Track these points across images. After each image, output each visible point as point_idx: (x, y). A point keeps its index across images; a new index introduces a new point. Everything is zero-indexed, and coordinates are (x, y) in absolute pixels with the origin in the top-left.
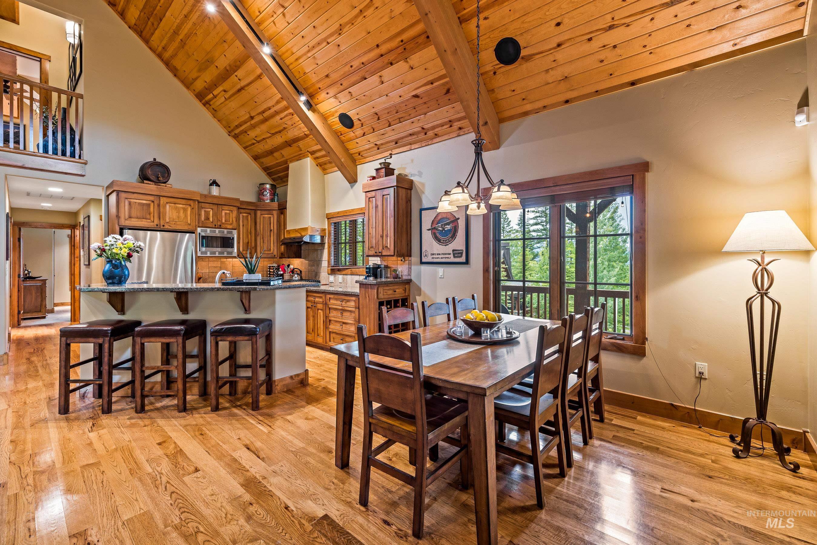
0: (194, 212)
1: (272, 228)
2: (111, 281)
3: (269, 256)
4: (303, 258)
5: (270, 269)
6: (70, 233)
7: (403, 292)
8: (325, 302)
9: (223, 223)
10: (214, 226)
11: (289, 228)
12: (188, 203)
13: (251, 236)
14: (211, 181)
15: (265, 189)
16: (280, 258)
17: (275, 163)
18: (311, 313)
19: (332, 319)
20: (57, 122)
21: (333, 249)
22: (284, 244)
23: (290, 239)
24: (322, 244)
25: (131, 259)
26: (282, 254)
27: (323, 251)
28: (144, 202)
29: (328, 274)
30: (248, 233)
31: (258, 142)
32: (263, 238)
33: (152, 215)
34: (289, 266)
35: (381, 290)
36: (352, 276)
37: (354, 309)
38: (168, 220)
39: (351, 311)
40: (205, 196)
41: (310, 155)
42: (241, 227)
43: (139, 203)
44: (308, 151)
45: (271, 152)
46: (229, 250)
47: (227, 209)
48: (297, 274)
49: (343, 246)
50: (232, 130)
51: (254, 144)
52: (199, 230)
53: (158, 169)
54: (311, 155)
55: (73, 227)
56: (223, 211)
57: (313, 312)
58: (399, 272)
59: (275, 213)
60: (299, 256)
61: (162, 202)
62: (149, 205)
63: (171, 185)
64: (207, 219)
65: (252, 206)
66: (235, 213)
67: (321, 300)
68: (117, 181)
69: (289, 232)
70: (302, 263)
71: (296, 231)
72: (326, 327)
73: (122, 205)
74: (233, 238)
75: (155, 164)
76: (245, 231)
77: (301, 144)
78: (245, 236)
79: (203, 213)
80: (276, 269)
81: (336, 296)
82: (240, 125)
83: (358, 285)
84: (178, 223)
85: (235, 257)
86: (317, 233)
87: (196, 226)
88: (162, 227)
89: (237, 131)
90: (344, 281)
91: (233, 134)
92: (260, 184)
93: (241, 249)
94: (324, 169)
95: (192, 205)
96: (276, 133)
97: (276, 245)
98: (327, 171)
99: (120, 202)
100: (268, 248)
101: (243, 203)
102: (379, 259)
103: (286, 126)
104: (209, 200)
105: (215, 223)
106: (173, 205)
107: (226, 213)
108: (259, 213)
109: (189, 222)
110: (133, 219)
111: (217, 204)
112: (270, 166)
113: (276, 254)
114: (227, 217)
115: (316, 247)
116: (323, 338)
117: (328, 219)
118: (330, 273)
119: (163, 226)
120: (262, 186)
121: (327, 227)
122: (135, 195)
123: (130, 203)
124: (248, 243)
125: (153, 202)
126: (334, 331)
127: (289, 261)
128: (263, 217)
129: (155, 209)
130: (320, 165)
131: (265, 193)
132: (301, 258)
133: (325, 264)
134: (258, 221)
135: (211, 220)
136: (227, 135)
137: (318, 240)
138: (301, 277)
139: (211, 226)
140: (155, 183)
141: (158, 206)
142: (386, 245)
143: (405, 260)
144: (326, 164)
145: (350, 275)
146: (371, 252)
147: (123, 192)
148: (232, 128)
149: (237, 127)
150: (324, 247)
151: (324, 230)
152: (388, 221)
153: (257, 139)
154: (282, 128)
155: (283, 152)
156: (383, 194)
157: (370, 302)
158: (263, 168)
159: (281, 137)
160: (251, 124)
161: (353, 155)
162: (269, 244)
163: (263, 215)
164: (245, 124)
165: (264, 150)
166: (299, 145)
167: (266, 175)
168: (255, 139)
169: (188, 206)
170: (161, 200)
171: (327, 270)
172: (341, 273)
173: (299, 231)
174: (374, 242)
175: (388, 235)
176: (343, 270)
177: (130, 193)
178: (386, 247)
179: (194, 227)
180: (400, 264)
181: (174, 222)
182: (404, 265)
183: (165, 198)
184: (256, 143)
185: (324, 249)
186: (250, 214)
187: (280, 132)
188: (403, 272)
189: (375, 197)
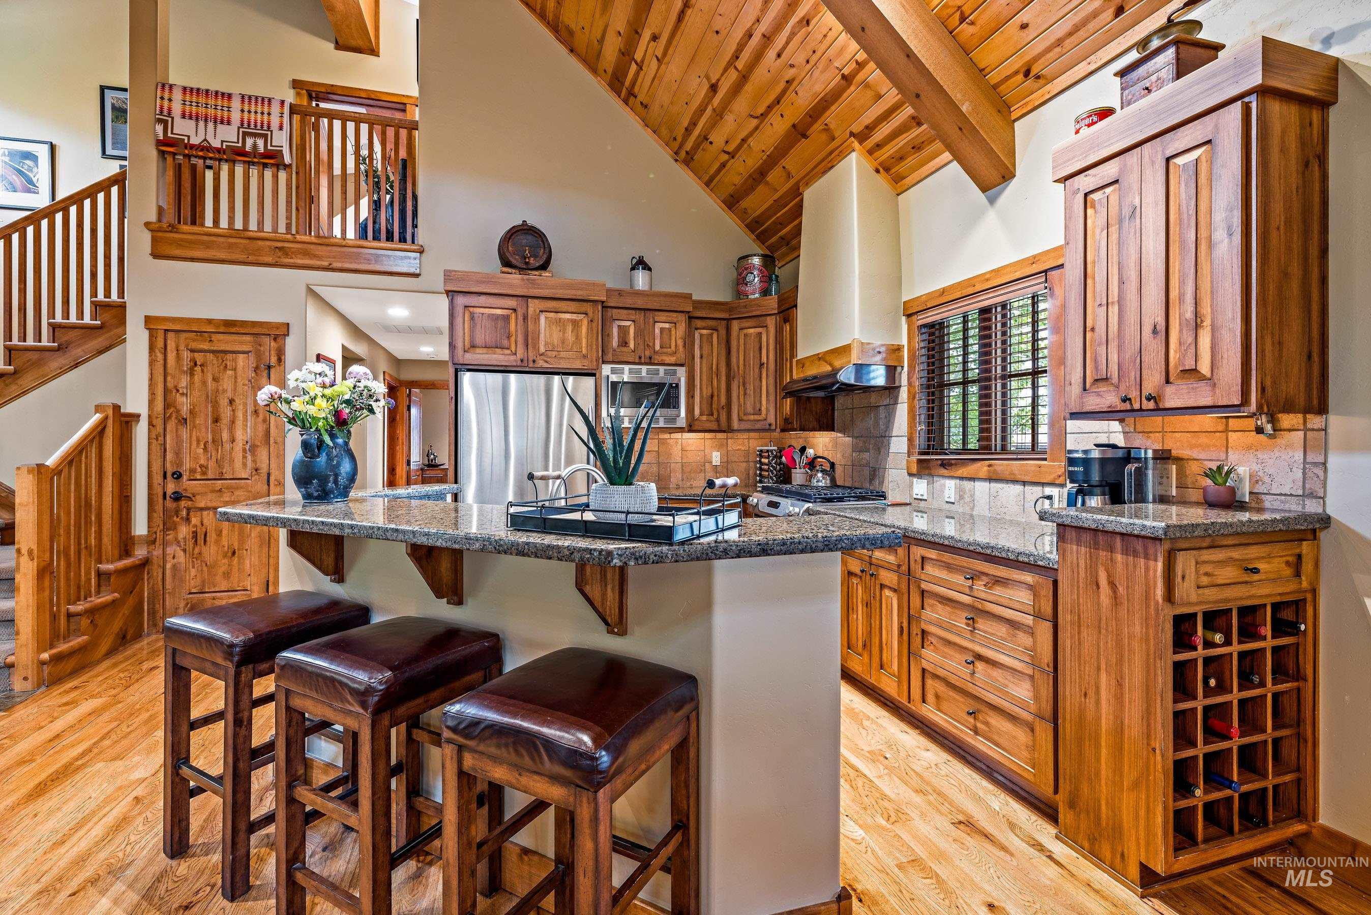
0: (595, 329)
1: (764, 360)
3: (758, 426)
4: (840, 432)
5: (761, 456)
7: (1288, 572)
8: (904, 568)
9: (656, 353)
10: (637, 360)
11: (802, 354)
12: (583, 310)
13: (719, 381)
14: (635, 261)
15: (749, 269)
16: (783, 430)
17: (771, 202)
18: (860, 593)
19: (932, 629)
22: (790, 394)
23: (805, 380)
24: (891, 389)
26: (786, 420)
27: (894, 410)
28: (499, 312)
29: (911, 475)
30: (714, 374)
31: (732, 155)
32: (744, 384)
33: (513, 339)
34: (803, 450)
35: (1185, 563)
36: (995, 486)
37: (1029, 620)
38: (542, 349)
39: (1013, 624)
40: (620, 293)
41: (856, 144)
42: (697, 360)
43: (489, 315)
44: (852, 134)
45: (760, 175)
46: (671, 412)
47: (663, 318)
48: (823, 471)
49: (957, 391)
50: (681, 145)
51: (723, 165)
52: (606, 369)
53: (529, 240)
54: (861, 143)
56: (657, 324)
57: (864, 591)
58: (1240, 480)
59: (771, 322)
60: (828, 425)
61: (531, 310)
62: (506, 318)
63: (553, 272)
64: (624, 343)
65: (722, 311)
66: (682, 328)
67: (891, 558)
68: (450, 271)
69: (802, 363)
70: (836, 444)
71: (820, 358)
72: (910, 654)
74: (677, 385)
75: (525, 230)
76: (704, 369)
77: (831, 117)
78: (704, 382)
79: (615, 331)
80: (776, 457)
81: (947, 557)
82: (693, 124)
83: (1050, 527)
84: (563, 354)
85: (681, 430)
86: (878, 358)
87: (597, 360)
88: (531, 365)
89: (689, 146)
90: (961, 497)
91: (683, 154)
92: (740, 259)
93: (697, 412)
94: (897, 179)
95: (590, 314)
96: (770, 108)
97: (772, 398)
98: (908, 181)
99: (456, 315)
100: (754, 409)
101: (699, 304)
102: (1115, 426)
103: (791, 73)
104: (629, 302)
105: (639, 352)
106: (552, 315)
107: (662, 330)
108: (735, 325)
109: (584, 351)
110: (478, 350)
111: (645, 310)
113: (773, 422)
114: (666, 337)
115: (873, 398)
116: (899, 683)
117: (909, 316)
118: (914, 470)
119: (534, 361)
120: (743, 262)
121: (904, 342)
122: (483, 298)
123: (473, 317)
124: (712, 396)
125: (515, 310)
126: (941, 672)
127: (806, 439)
128: (746, 335)
129: (519, 327)
130: (884, 168)
131: (750, 278)
132: (832, 429)
133: (899, 445)
134: (734, 343)
135: (632, 345)
136: (673, 161)
137: (878, 377)
138: (833, 480)
139: (631, 359)
140: (521, 270)
141: (524, 319)
142: (1189, 364)
143: (1281, 430)
144: (902, 158)
145: (984, 480)
146: (1098, 400)
147: (461, 295)
148: (679, 139)
149: (688, 131)
150: (897, 397)
151: (898, 349)
152: (1199, 260)
153: (731, 148)
154: (782, 85)
155: (790, 162)
156: (1169, 153)
157: (1123, 612)
158: (747, 226)
159: (782, 116)
160: (714, 110)
161: (1002, 88)
162: (757, 398)
163: (745, 331)
164: (702, 115)
165: (745, 175)
166: (826, 125)
167: (754, 241)
168: (726, 149)
169: (581, 316)
170: (530, 305)
171: (905, 462)
172: (952, 474)
173: (828, 358)
174: (1114, 357)
175: (1202, 321)
176: (956, 464)
177: (472, 296)
178: (1192, 373)
179: (595, 363)
180: (1251, 448)
181: (554, 353)
182: (1276, 450)
183: (536, 301)
184: (727, 161)
185: (896, 403)
186: (717, 330)
187: (778, 103)
188: (1267, 479)
189: (1116, 182)
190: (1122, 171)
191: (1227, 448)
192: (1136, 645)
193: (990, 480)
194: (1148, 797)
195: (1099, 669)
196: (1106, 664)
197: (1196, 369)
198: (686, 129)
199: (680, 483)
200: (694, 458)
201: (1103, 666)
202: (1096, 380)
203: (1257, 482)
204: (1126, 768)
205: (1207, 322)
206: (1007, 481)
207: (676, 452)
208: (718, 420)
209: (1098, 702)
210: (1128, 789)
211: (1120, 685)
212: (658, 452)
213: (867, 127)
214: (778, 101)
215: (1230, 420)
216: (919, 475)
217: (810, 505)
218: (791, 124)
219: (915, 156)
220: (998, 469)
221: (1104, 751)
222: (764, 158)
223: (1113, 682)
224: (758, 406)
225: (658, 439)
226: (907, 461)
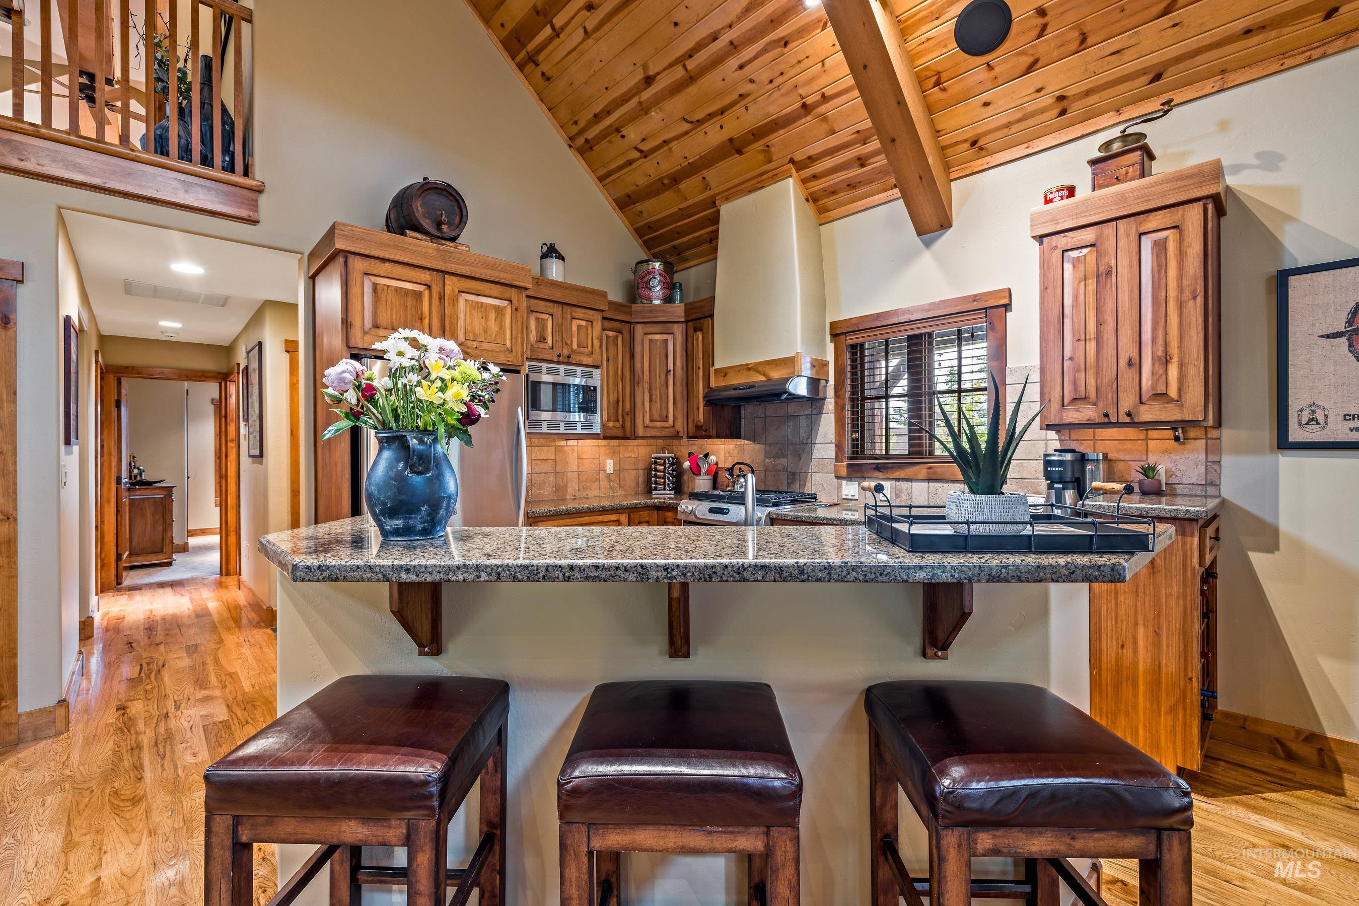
0: (520, 319)
1: (671, 367)
2: (399, 523)
3: (664, 434)
4: (748, 439)
5: (657, 465)
6: (217, 396)
9: (573, 351)
10: (555, 359)
11: (720, 363)
12: (507, 296)
13: (624, 386)
14: (545, 249)
15: (650, 274)
16: (689, 437)
17: (675, 209)
20: (189, 90)
21: (848, 414)
22: (706, 402)
24: (815, 399)
25: (471, 429)
26: (697, 428)
27: (818, 421)
28: (408, 286)
29: (837, 477)
31: (645, 155)
32: (650, 391)
33: (426, 321)
34: (707, 456)
38: (461, 338)
40: (538, 281)
41: (793, 171)
42: (605, 362)
43: (397, 289)
44: (792, 161)
45: (672, 181)
46: (586, 417)
47: (580, 315)
50: (581, 132)
51: (630, 163)
52: (528, 365)
53: (439, 202)
54: (797, 171)
55: (223, 378)
56: (574, 322)
59: (679, 330)
60: (734, 433)
61: (448, 289)
62: (418, 295)
63: (467, 246)
64: (542, 338)
65: (623, 313)
66: (597, 327)
68: (345, 225)
69: (724, 373)
70: (744, 451)
71: (748, 368)
73: (355, 291)
74: (596, 389)
75: (432, 187)
76: (611, 373)
77: (777, 139)
78: (611, 386)
79: (533, 324)
82: (608, 112)
84: (485, 346)
85: (596, 437)
86: (814, 372)
87: (522, 356)
89: (591, 134)
91: (580, 141)
92: (637, 264)
94: (822, 211)
95: (514, 301)
96: (711, 116)
97: (680, 405)
98: (833, 214)
99: (351, 283)
100: (661, 415)
101: (609, 303)
103: (748, 88)
104: (545, 293)
105: (558, 350)
106: (472, 297)
107: (579, 327)
108: (639, 330)
109: (508, 344)
110: (382, 333)
111: (561, 303)
112: (655, 222)
113: (680, 429)
114: (582, 334)
115: (792, 408)
117: (836, 335)
118: (844, 472)
120: (644, 266)
121: (830, 358)
122: (388, 265)
123: (375, 287)
124: (618, 401)
125: (429, 287)
127: (711, 446)
128: (650, 340)
129: (433, 308)
130: (813, 199)
131: (650, 283)
132: (740, 438)
133: (824, 451)
134: (638, 349)
135: (550, 342)
136: (565, 147)
137: (800, 387)
139: (549, 357)
140: (433, 237)
141: (440, 299)
142: (1161, 389)
143: (1188, 439)
144: (834, 193)
145: (923, 480)
146: (1077, 414)
147: (360, 258)
148: (582, 124)
149: (597, 118)
150: (821, 408)
151: (825, 364)
152: (1168, 313)
153: (645, 147)
154: (735, 96)
155: (711, 175)
156: (1142, 230)
157: (1161, 577)
158: (636, 230)
159: (721, 127)
160: (640, 103)
161: (949, 151)
162: (664, 405)
163: (650, 336)
164: (622, 105)
165: (654, 177)
166: (768, 146)
167: (641, 246)
168: (641, 147)
169: (505, 303)
170: (447, 282)
171: (833, 467)
172: (888, 476)
173: (760, 368)
174: (1092, 382)
175: (1171, 358)
176: (892, 468)
177: (374, 261)
178: (1161, 396)
179: (520, 359)
180: (1166, 452)
181: (475, 344)
182: (1185, 453)
183: (455, 279)
184: (636, 160)
185: (820, 413)
186: (621, 333)
187: (722, 113)
188: (1178, 474)
189: (1093, 245)
190: (1098, 238)
191: (1147, 451)
192: (1173, 602)
193: (929, 480)
194: (1184, 716)
195: (1136, 624)
196: (1144, 619)
197: (1166, 393)
198: (595, 116)
199: (577, 494)
200: (589, 466)
201: (1141, 622)
202: (1075, 399)
203: (1171, 476)
204: (1163, 696)
205: (1175, 359)
206: (947, 481)
207: (573, 460)
208: (623, 426)
209: (1135, 651)
210: (1166, 713)
211: (1157, 633)
212: (555, 460)
213: (809, 158)
214: (722, 112)
215: (1149, 431)
216: (849, 478)
217: (770, 509)
218: (730, 137)
219: (848, 193)
220: (939, 470)
221: (1141, 688)
222: (683, 165)
223: (1151, 633)
224: (665, 413)
225: (555, 446)
226: (835, 466)
